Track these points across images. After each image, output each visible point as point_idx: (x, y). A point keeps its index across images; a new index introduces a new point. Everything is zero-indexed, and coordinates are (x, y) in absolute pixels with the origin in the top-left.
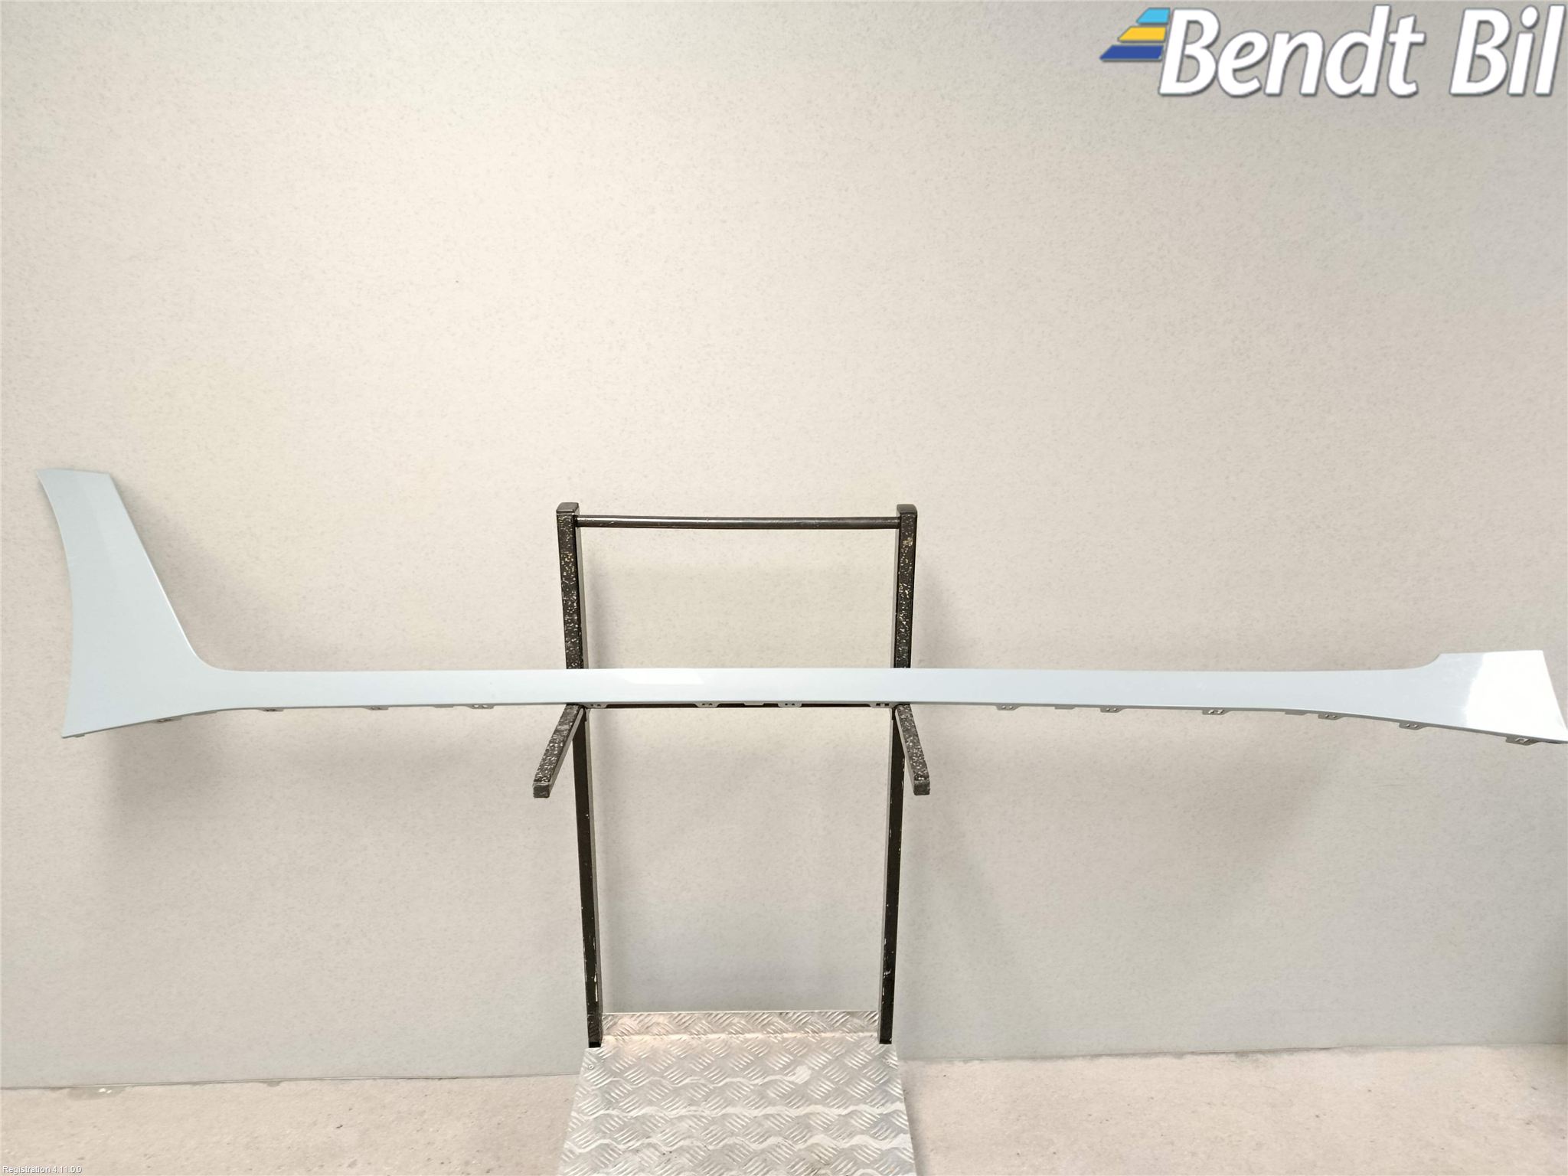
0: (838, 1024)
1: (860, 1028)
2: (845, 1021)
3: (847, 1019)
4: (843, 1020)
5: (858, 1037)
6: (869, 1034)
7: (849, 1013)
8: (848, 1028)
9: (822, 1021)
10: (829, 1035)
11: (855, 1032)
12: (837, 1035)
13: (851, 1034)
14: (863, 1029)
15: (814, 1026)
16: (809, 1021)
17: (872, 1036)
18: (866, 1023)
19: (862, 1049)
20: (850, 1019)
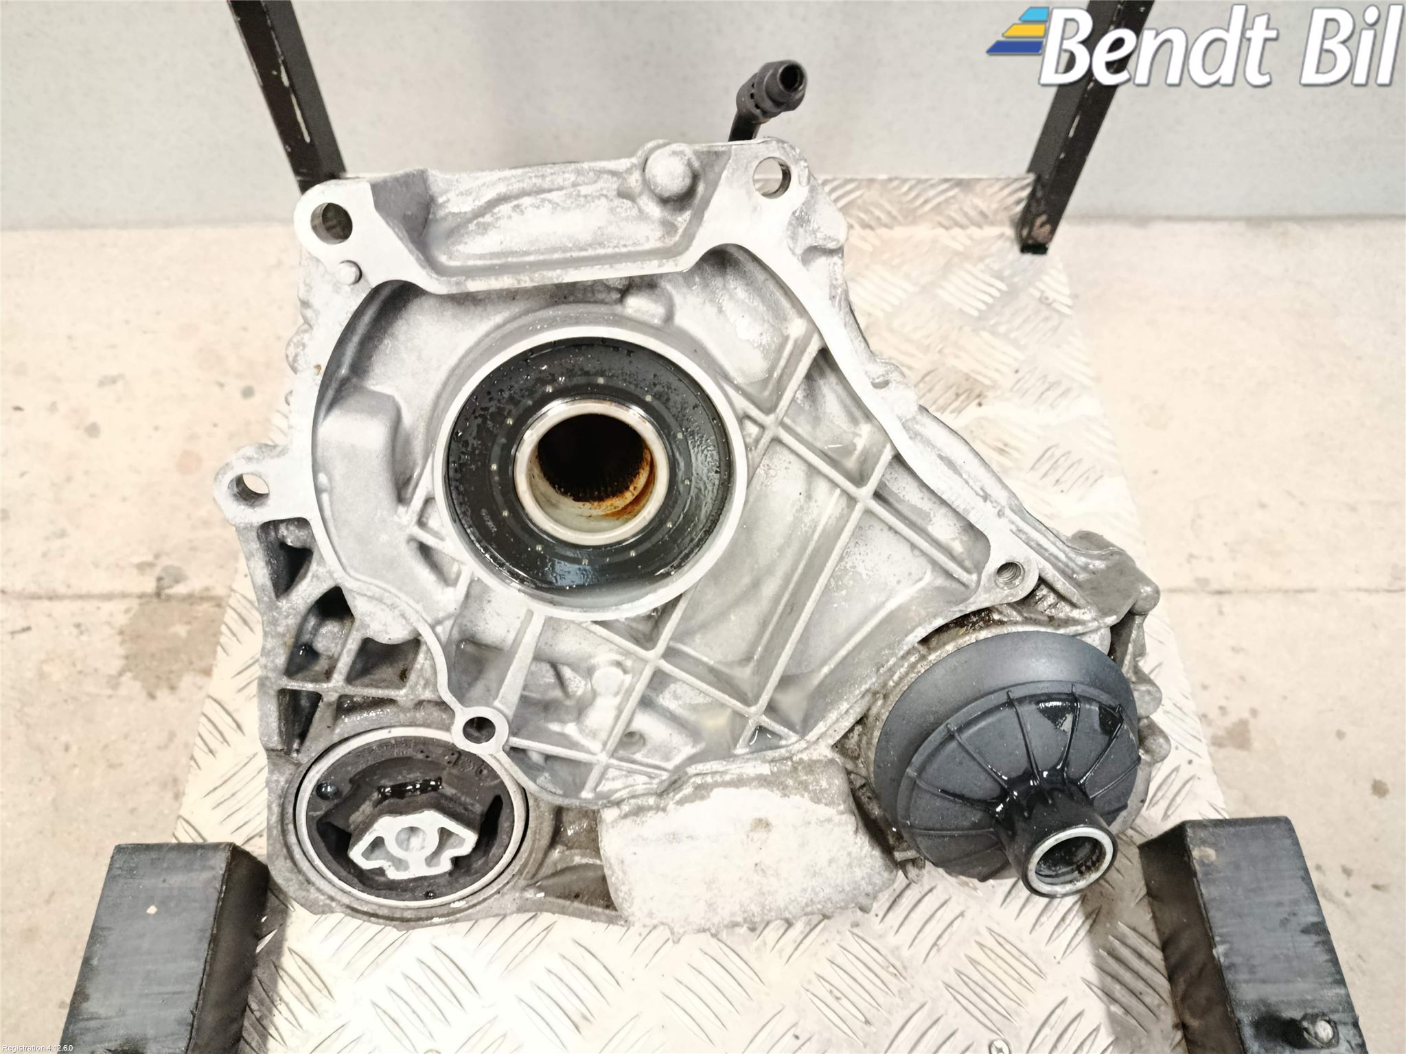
0: (928, 207)
1: (977, 217)
2: (947, 201)
3: (953, 197)
4: (941, 198)
5: (970, 238)
6: (994, 231)
7: (959, 183)
8: (951, 218)
9: (890, 202)
10: (899, 232)
11: (962, 227)
12: (923, 232)
13: (956, 231)
14: (984, 218)
15: (867, 211)
16: (860, 202)
17: (1002, 235)
18: (994, 206)
19: (981, 266)
20: (961, 196)
